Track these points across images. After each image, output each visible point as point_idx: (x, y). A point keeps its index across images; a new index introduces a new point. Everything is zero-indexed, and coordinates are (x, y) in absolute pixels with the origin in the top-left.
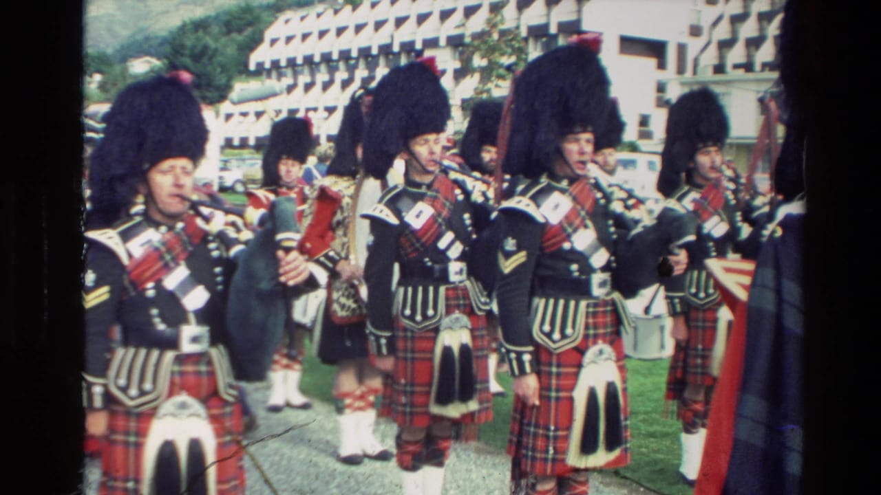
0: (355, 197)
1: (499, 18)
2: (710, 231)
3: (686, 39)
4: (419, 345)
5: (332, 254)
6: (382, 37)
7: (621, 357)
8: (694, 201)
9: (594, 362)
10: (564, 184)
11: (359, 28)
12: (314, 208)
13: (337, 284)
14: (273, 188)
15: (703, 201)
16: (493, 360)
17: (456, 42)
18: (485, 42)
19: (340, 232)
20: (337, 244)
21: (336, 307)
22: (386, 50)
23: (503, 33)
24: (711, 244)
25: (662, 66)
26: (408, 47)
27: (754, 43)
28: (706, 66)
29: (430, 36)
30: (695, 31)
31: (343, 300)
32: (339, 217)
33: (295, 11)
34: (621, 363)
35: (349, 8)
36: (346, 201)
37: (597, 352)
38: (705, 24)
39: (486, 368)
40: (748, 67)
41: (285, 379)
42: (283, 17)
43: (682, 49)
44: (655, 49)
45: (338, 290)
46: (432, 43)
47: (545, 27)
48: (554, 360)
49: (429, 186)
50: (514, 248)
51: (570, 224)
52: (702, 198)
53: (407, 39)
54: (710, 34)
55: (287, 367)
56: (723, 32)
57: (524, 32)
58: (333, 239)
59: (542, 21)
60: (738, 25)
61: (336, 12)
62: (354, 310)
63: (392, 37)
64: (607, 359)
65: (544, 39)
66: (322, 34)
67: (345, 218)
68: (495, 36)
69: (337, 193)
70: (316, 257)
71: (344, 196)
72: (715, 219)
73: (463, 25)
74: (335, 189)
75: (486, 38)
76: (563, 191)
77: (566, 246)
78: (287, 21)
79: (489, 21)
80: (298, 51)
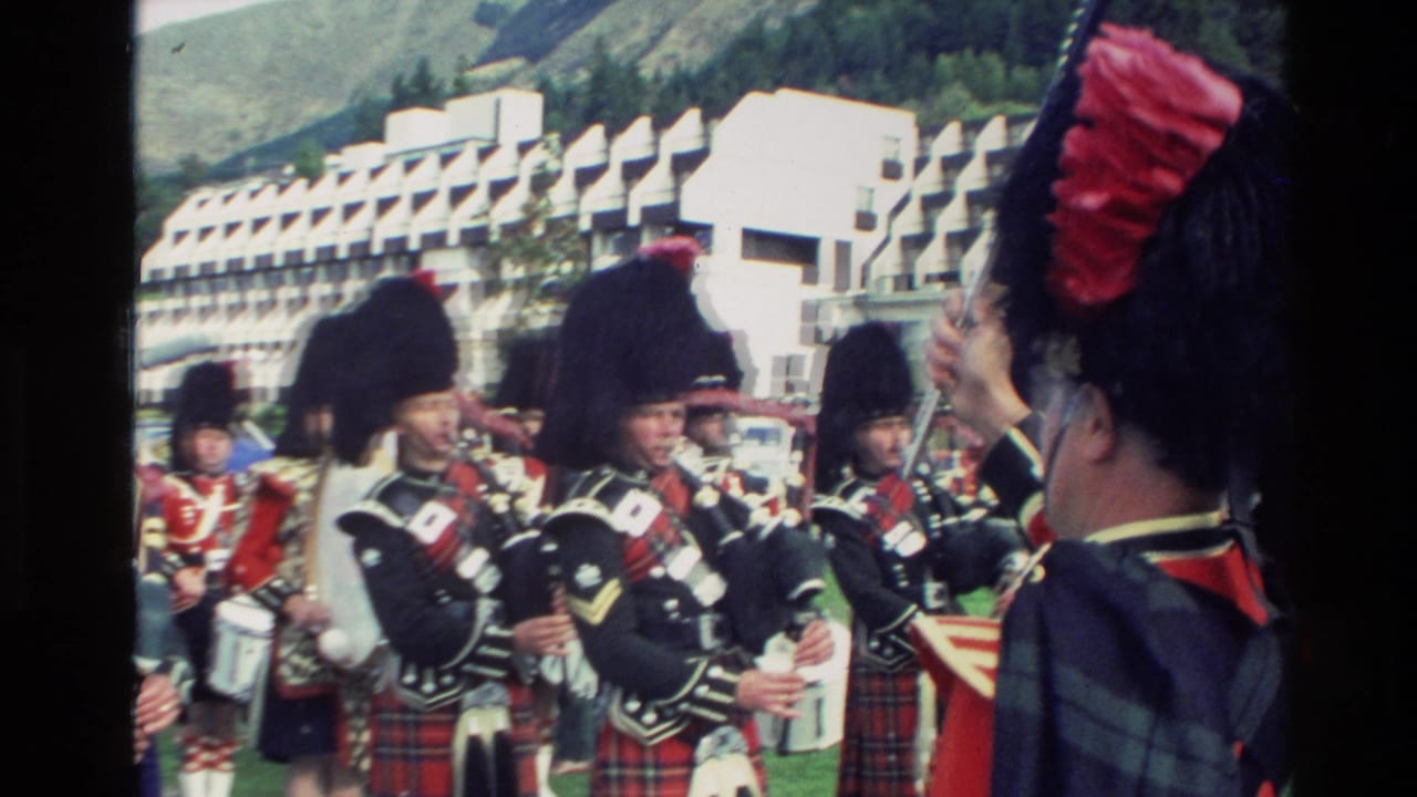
0: (316, 491)
1: (543, 203)
2: (896, 545)
3: (849, 233)
4: (427, 734)
5: (277, 583)
6: (354, 231)
7: (754, 751)
8: (867, 499)
9: (712, 756)
10: (641, 477)
11: (318, 215)
12: (252, 509)
13: (288, 632)
14: (185, 473)
15: (881, 499)
16: (544, 758)
17: (475, 239)
18: (519, 242)
19: (292, 548)
20: (286, 567)
21: (285, 670)
22: (361, 253)
23: (552, 225)
24: (898, 567)
25: (811, 278)
26: (397, 248)
27: (962, 241)
28: (882, 279)
29: (433, 228)
30: (865, 221)
31: (296, 659)
32: (290, 523)
33: (215, 186)
34: (757, 758)
35: (302, 183)
36: (302, 498)
37: (719, 741)
38: (881, 210)
39: (532, 771)
40: (951, 278)
41: (208, 786)
42: (195, 198)
43: (843, 249)
44: (800, 250)
45: (289, 641)
46: (436, 241)
47: (622, 214)
48: (649, 757)
49: (443, 476)
50: (596, 581)
51: (661, 537)
52: (879, 494)
53: (395, 233)
54: (889, 226)
55: (210, 765)
56: (909, 222)
57: (585, 224)
58: (280, 559)
59: (616, 205)
60: (933, 212)
61: (282, 189)
62: (314, 675)
63: (371, 230)
64: (734, 751)
65: (619, 235)
66: (259, 224)
67: (300, 527)
68: (538, 230)
69: (288, 485)
70: (253, 589)
71: (297, 491)
72: (903, 527)
73: (486, 213)
74: (284, 478)
75: (521, 235)
76: (643, 488)
77: (657, 572)
78: (202, 203)
79: (527, 208)
80: (219, 251)
